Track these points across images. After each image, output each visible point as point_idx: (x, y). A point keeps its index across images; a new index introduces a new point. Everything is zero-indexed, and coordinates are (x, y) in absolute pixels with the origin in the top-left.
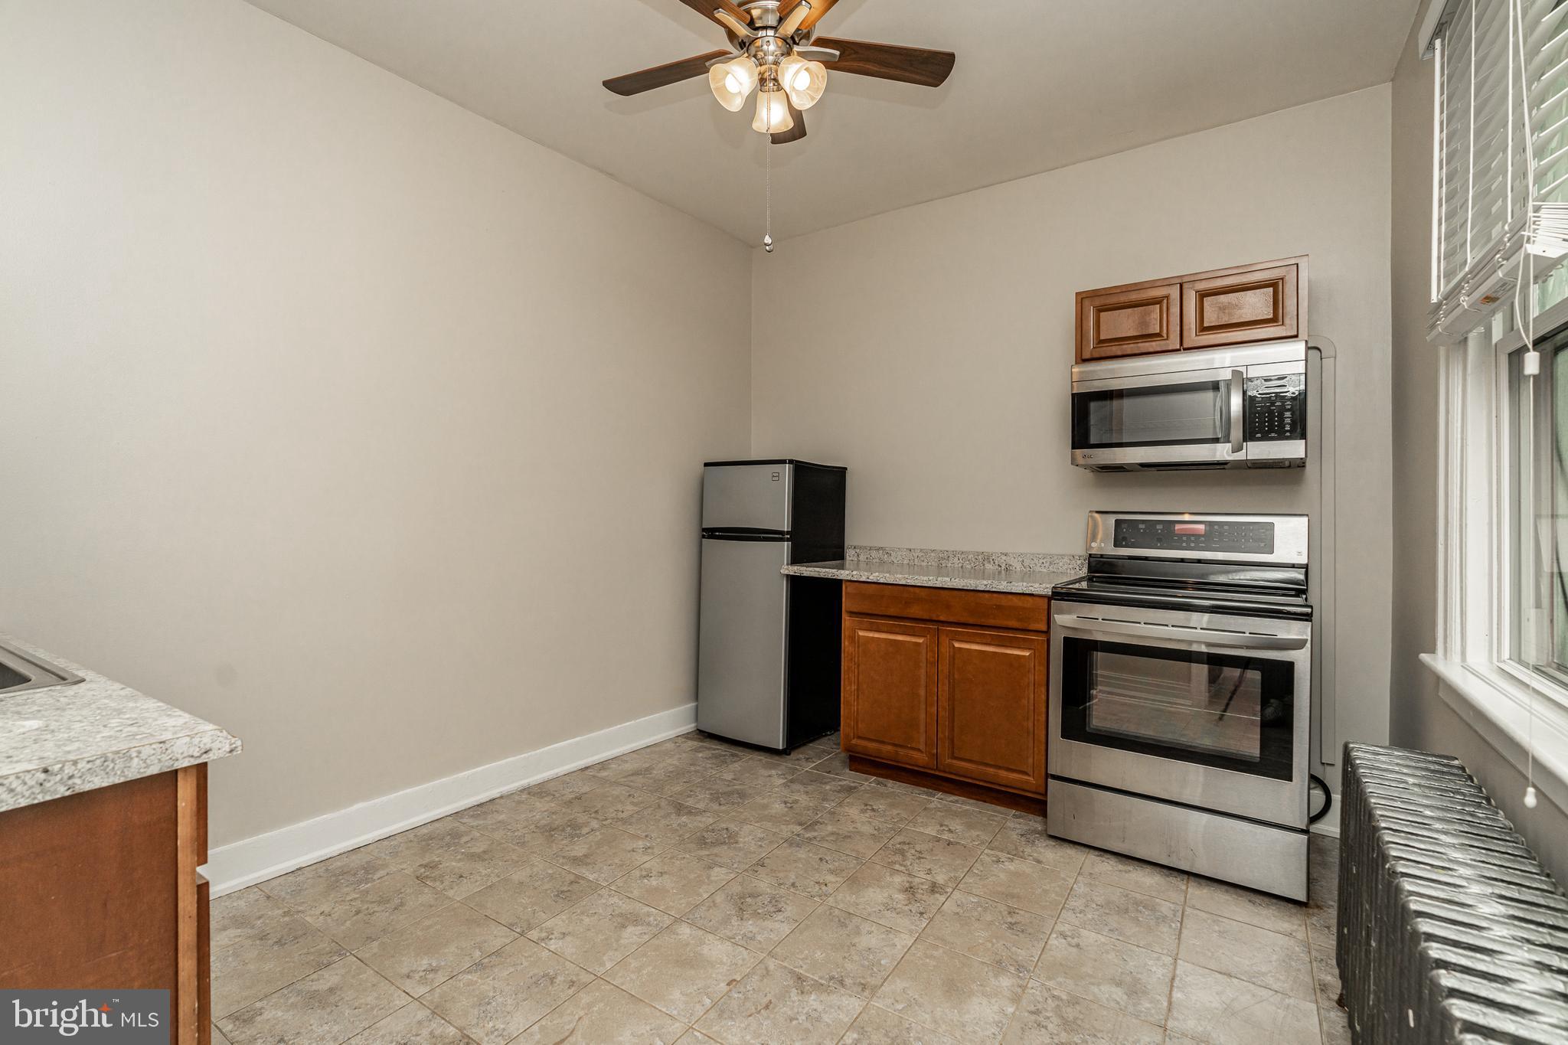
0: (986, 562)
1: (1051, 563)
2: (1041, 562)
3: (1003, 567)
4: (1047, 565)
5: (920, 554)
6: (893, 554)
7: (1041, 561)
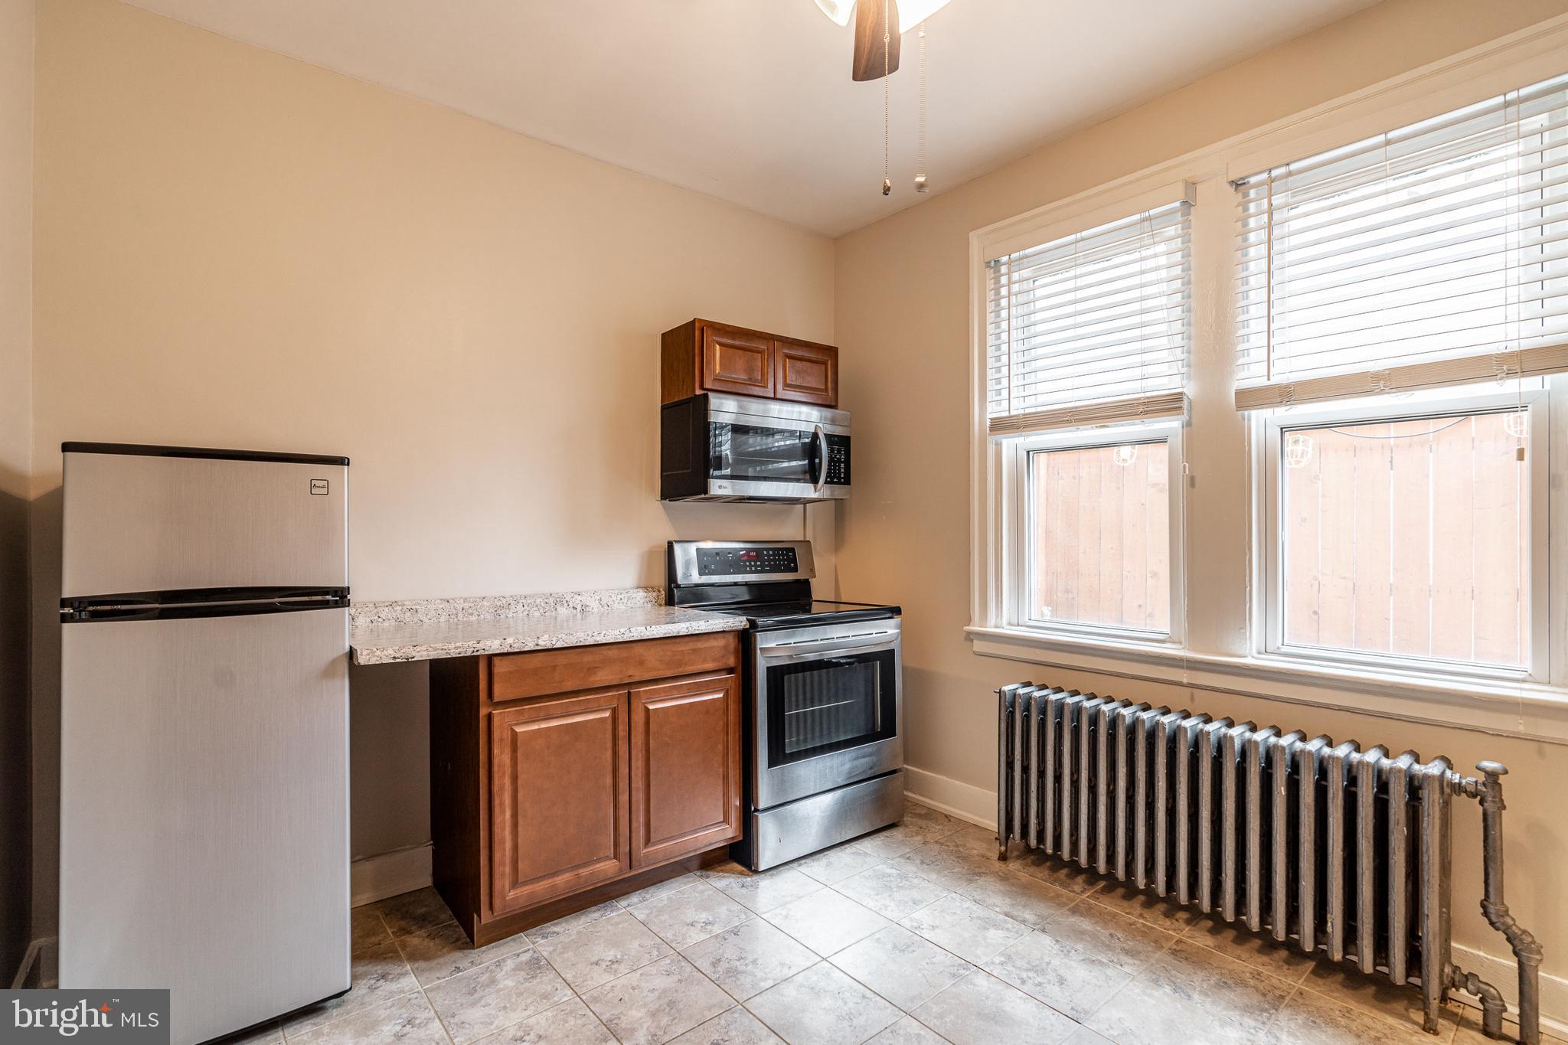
0: (558, 606)
1: (629, 599)
2: (619, 599)
3: (579, 609)
4: (625, 601)
5: (466, 605)
6: (422, 610)
7: (619, 597)
